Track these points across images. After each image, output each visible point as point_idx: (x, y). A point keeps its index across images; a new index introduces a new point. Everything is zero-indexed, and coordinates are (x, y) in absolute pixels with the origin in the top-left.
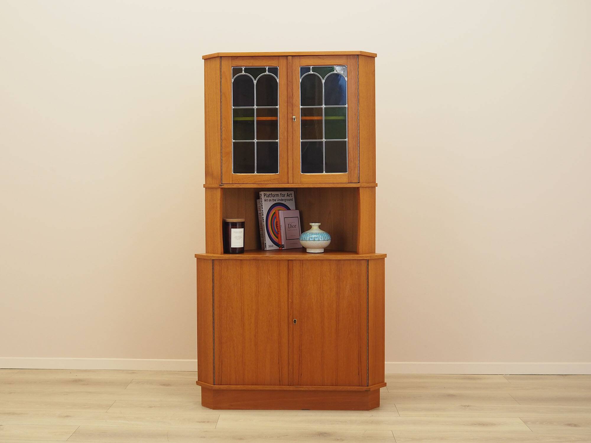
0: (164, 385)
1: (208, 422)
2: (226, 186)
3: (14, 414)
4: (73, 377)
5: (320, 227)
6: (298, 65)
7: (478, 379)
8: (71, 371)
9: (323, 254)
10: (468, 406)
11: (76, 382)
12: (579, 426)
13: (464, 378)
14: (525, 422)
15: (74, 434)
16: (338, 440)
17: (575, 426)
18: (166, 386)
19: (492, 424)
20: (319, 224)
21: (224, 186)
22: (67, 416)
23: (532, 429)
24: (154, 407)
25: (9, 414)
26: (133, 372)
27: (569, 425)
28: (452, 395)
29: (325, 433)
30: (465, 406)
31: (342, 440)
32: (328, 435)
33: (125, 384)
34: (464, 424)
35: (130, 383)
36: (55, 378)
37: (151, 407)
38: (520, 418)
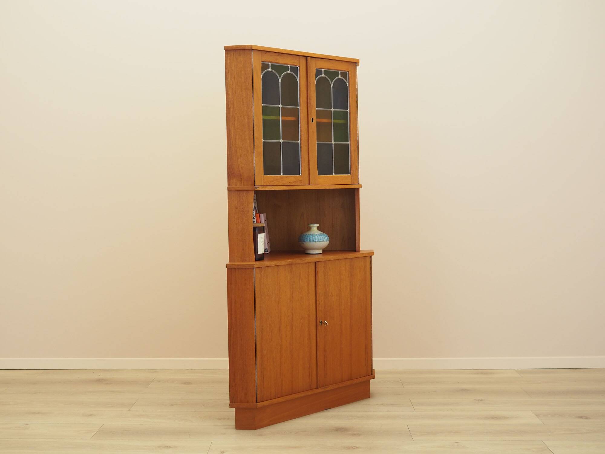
0: (185, 383)
1: (228, 419)
2: (260, 189)
3: (39, 413)
4: (97, 376)
5: (318, 228)
6: (314, 66)
7: (491, 373)
8: (93, 371)
9: (321, 255)
10: (482, 400)
11: (100, 381)
12: (590, 418)
13: (477, 373)
14: (538, 416)
15: (98, 432)
16: (355, 435)
17: (586, 418)
18: (187, 384)
20: (318, 225)
21: (258, 188)
22: (91, 415)
23: (544, 422)
24: (176, 405)
25: (34, 413)
26: (155, 371)
27: (581, 417)
28: (466, 390)
29: (343, 429)
30: (478, 400)
31: (359, 435)
32: (345, 430)
33: (147, 383)
34: (478, 418)
35: (152, 382)
36: (79, 378)
37: (173, 405)
38: (532, 411)
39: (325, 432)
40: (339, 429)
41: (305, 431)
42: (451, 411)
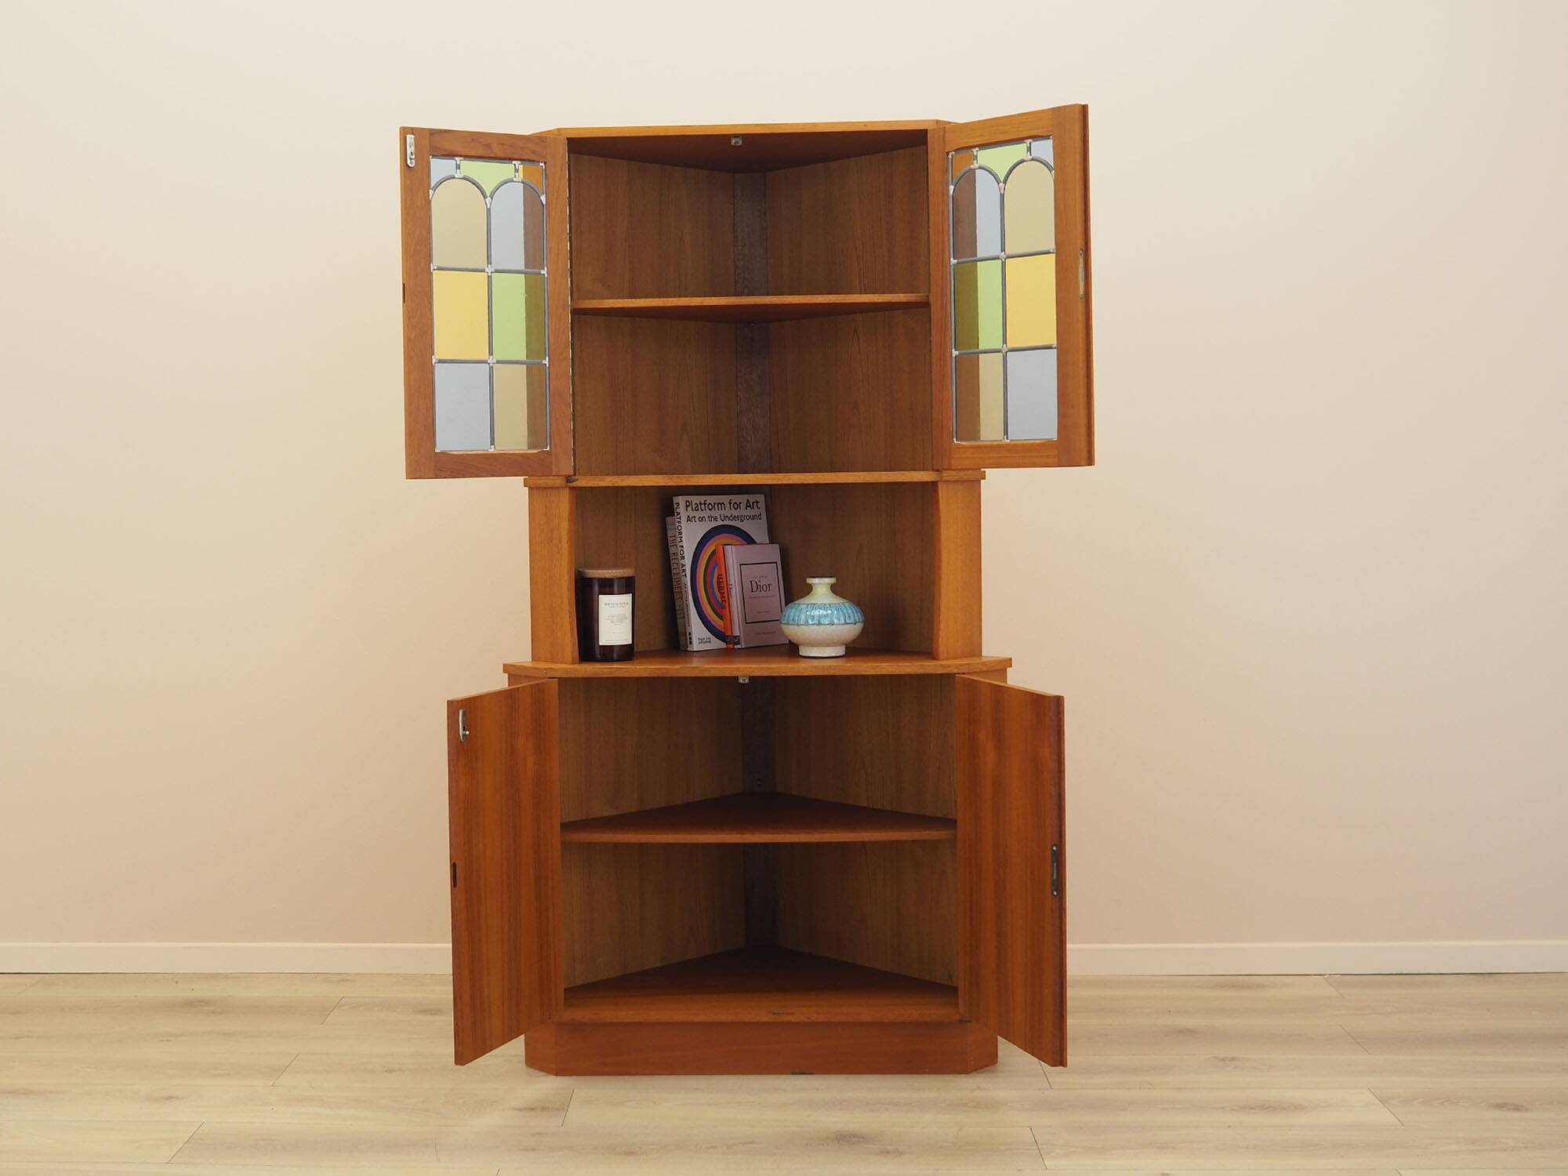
0: (424, 1012)
1: (543, 1109)
2: (584, 482)
3: (27, 1093)
4: (183, 992)
5: (834, 589)
7: (1248, 987)
8: (174, 978)
9: (843, 659)
10: (1233, 1059)
11: (193, 1005)
12: (1527, 1110)
13: (1221, 986)
14: (1384, 1101)
15: (187, 1145)
16: (888, 1153)
17: (1517, 1108)
18: (431, 1014)
19: (1297, 1107)
20: (833, 580)
21: (579, 482)
22: (169, 1098)
23: (1401, 1120)
24: (400, 1070)
26: (343, 979)
27: (1501, 1106)
28: (1186, 1030)
29: (854, 1136)
30: (1223, 1060)
31: (899, 1153)
32: (861, 1140)
33: (321, 1011)
34: (1222, 1108)
35: (336, 1007)
36: (136, 996)
37: (390, 1071)
38: (1369, 1089)
39: (806, 1145)
40: (845, 1136)
41: (750, 1143)
42: (1149, 1088)
